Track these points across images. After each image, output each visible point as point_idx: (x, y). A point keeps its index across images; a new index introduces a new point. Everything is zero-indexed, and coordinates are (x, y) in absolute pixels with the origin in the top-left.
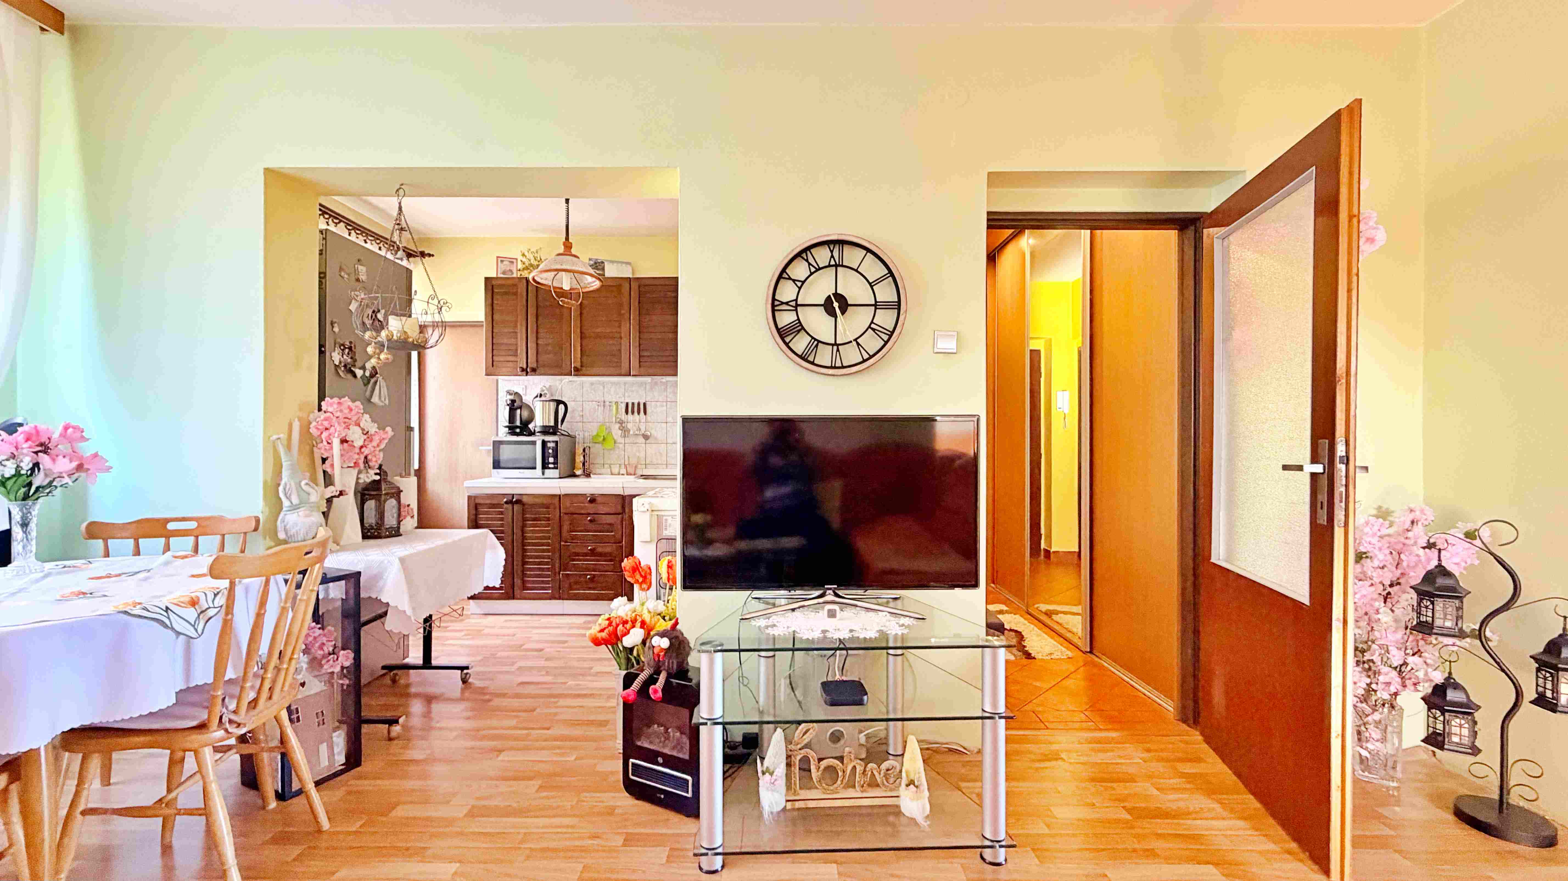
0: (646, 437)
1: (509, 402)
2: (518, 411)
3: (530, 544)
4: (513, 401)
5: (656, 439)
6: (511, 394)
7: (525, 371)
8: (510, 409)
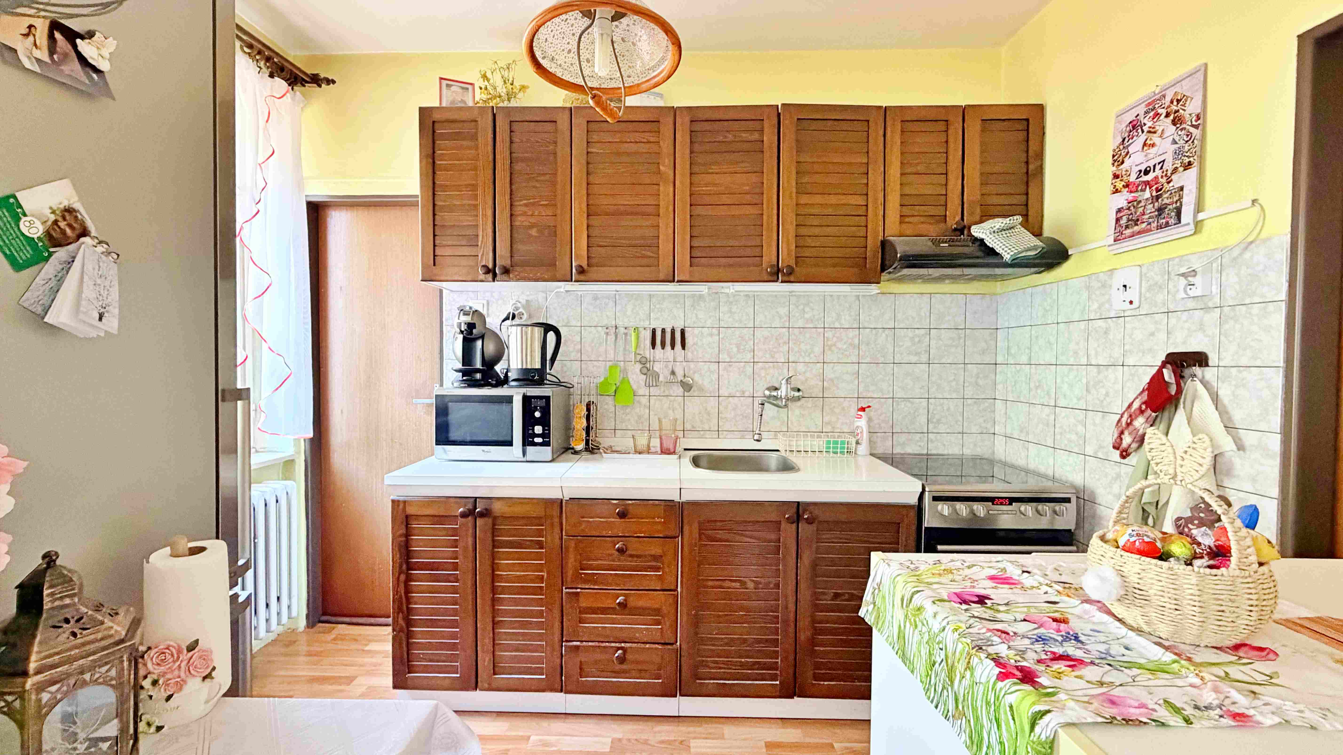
0: (687, 387)
1: (464, 327)
2: (479, 343)
3: (504, 590)
4: (471, 326)
5: (701, 389)
6: (466, 314)
7: (491, 273)
8: (465, 339)
